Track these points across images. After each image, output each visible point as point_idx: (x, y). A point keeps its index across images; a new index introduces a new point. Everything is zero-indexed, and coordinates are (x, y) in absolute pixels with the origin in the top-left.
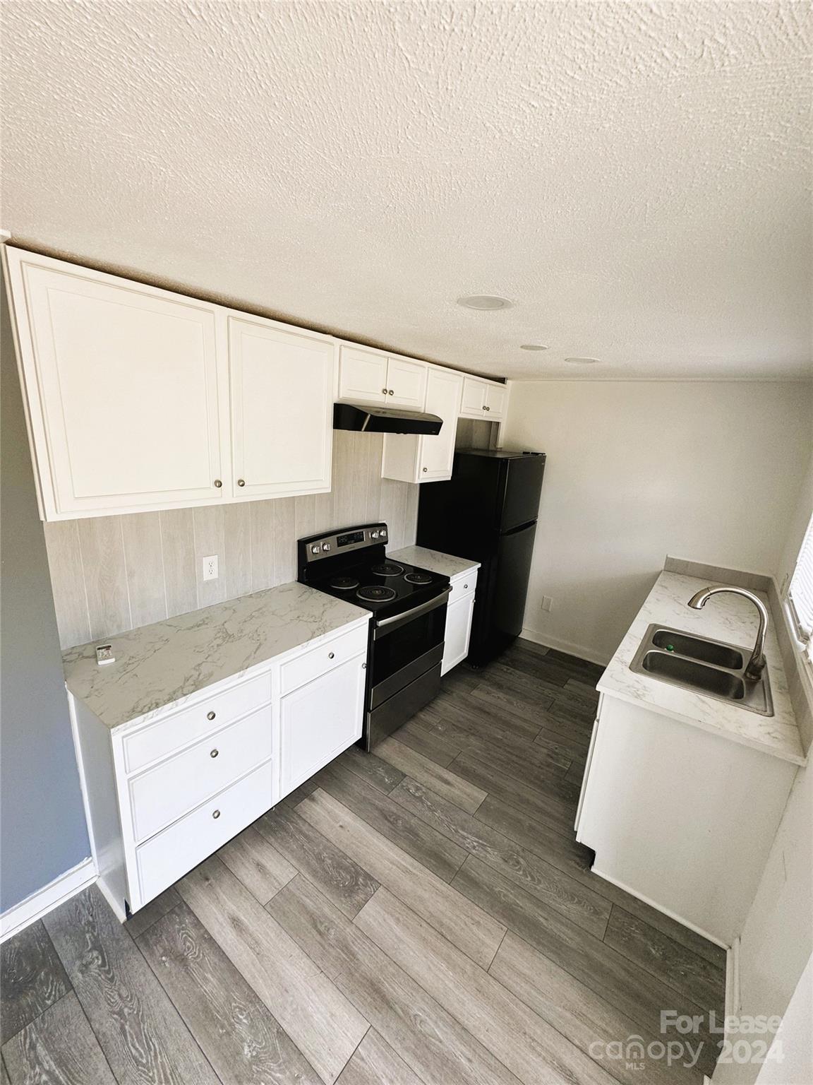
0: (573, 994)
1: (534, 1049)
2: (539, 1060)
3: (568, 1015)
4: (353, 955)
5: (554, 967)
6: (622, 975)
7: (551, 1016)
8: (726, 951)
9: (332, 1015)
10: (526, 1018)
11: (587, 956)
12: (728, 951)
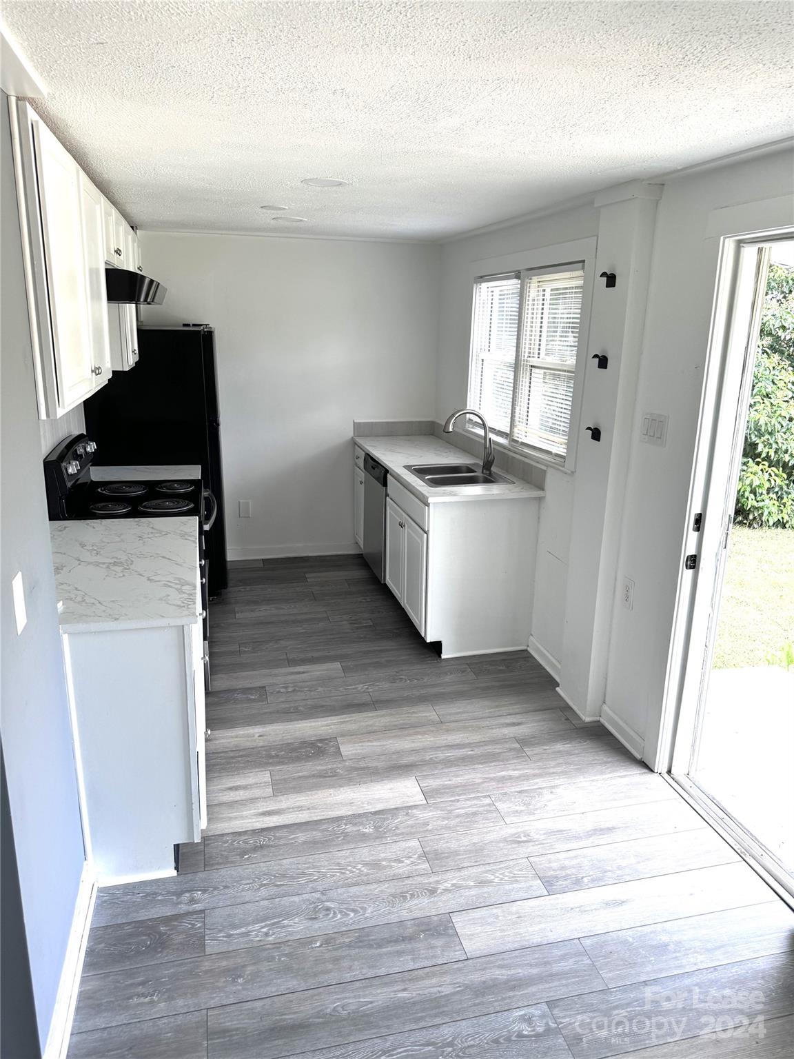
0: (486, 703)
1: (492, 728)
2: (498, 729)
3: (492, 710)
4: (368, 768)
5: (468, 701)
6: (497, 684)
7: (487, 715)
8: (527, 650)
9: (390, 789)
10: (477, 723)
11: (477, 688)
12: (528, 649)
